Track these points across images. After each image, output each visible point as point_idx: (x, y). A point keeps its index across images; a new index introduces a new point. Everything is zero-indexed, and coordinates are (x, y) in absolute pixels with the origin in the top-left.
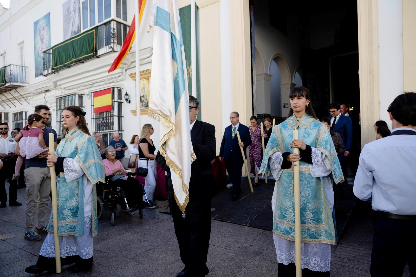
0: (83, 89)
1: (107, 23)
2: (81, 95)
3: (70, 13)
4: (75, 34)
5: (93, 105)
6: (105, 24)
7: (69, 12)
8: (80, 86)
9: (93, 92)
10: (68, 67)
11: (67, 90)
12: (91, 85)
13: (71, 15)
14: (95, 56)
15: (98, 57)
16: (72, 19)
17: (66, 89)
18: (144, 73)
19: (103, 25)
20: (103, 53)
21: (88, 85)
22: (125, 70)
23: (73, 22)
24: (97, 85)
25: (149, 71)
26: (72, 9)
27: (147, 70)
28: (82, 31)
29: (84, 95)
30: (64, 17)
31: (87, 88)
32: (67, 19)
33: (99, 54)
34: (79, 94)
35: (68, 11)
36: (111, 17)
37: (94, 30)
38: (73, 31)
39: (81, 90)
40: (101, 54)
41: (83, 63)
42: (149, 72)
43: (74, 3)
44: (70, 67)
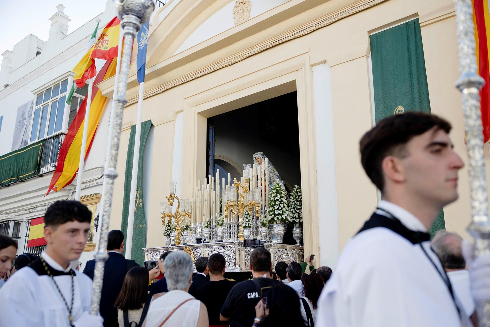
0: (22, 214)
1: (56, 136)
2: (18, 222)
3: (24, 120)
4: (25, 145)
5: (28, 237)
6: (53, 137)
7: (24, 118)
8: (20, 210)
9: (31, 219)
10: (6, 186)
11: (4, 214)
12: (32, 209)
13: (25, 122)
14: (37, 175)
15: (41, 176)
16: (25, 126)
17: (3, 212)
18: (88, 198)
19: (51, 138)
20: (46, 172)
21: (29, 209)
22: (72, 192)
23: (26, 129)
24: (39, 210)
25: (96, 195)
26: (27, 115)
27: (94, 195)
28: (29, 144)
29: (22, 221)
30: (17, 123)
31: (27, 213)
32: (20, 125)
33: (41, 173)
34: (15, 221)
35: (22, 117)
36: (61, 130)
37: (41, 144)
38: (24, 140)
39: (20, 215)
40: (44, 172)
41: (24, 181)
42: (96, 197)
43: (31, 108)
44: (9, 186)
